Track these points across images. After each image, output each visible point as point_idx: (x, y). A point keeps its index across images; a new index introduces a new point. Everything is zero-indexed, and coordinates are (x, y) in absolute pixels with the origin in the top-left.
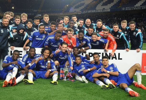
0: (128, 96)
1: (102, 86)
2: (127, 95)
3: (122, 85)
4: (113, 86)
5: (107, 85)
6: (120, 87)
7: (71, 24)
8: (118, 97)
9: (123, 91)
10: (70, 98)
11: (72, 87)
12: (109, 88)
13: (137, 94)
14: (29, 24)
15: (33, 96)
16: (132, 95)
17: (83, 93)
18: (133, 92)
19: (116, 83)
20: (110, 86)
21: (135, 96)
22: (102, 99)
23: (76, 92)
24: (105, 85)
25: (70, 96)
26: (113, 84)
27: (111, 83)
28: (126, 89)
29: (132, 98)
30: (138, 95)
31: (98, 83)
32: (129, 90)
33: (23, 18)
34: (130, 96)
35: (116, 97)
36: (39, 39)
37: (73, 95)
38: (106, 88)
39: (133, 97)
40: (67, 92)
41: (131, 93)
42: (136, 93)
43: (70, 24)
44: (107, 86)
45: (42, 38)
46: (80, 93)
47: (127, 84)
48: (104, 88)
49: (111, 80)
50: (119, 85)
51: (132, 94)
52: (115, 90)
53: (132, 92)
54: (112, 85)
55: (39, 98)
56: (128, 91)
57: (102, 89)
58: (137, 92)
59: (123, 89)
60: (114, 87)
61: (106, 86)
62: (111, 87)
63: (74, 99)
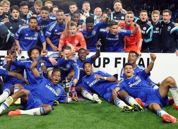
0: (160, 122)
1: (123, 108)
2: (159, 120)
3: (152, 106)
4: (139, 107)
5: (131, 106)
6: (149, 109)
7: (75, 17)
8: (146, 125)
9: (154, 114)
10: (75, 126)
11: (78, 109)
12: (133, 111)
13: (174, 120)
14: (14, 12)
15: (20, 123)
16: (167, 121)
17: (95, 118)
18: (169, 117)
19: (144, 104)
20: (135, 107)
21: (171, 122)
22: (122, 127)
23: (84, 118)
24: (127, 106)
25: (75, 124)
26: (139, 104)
27: (137, 103)
28: (158, 111)
29: (166, 125)
30: (176, 121)
31: (117, 103)
32: (163, 113)
33: (5, 6)
34: (164, 122)
35: (144, 124)
36: (29, 38)
37: (80, 121)
38: (128, 110)
39: (169, 123)
40: (72, 117)
41: (165, 118)
42: (173, 117)
43: (74, 19)
44: (130, 108)
45: (34, 37)
46: (90, 117)
47: (160, 105)
48: (126, 110)
49: (136, 99)
50: (148, 106)
51: (167, 119)
52: (142, 114)
53: (167, 116)
54: (137, 105)
55: (30, 127)
56: (162, 115)
57: (123, 111)
58: (175, 117)
59: (154, 112)
60: (140, 110)
61: (128, 108)
62: (136, 109)
63: (82, 127)
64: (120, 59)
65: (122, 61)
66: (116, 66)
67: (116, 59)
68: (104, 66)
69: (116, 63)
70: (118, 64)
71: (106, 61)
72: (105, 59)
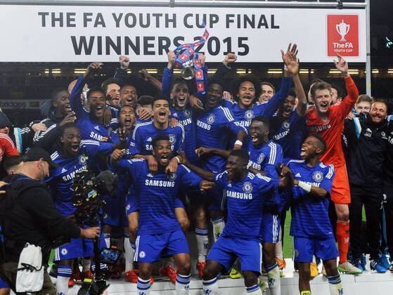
64: (233, 16)
65: (235, 19)
66: (228, 26)
67: (228, 16)
68: (211, 27)
69: (228, 22)
70: (230, 24)
71: (214, 19)
72: (211, 16)
